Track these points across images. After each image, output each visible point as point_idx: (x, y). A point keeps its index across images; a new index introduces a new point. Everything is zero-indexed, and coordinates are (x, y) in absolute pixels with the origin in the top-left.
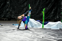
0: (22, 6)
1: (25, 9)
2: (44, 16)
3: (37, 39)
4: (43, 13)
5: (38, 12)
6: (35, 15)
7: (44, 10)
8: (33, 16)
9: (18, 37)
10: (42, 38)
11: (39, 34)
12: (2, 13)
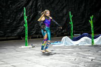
0: (61, 15)
1: (65, 19)
2: (92, 27)
3: (83, 63)
4: (91, 22)
5: (84, 21)
6: (80, 26)
7: (91, 18)
8: (78, 27)
9: (56, 62)
10: (90, 61)
11: (87, 55)
12: (33, 28)
